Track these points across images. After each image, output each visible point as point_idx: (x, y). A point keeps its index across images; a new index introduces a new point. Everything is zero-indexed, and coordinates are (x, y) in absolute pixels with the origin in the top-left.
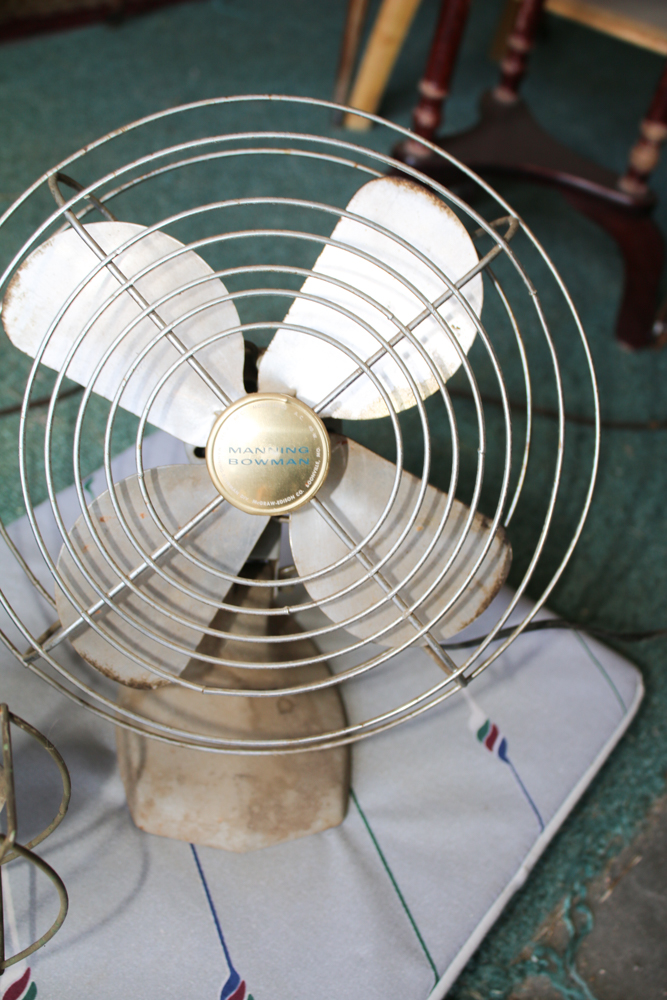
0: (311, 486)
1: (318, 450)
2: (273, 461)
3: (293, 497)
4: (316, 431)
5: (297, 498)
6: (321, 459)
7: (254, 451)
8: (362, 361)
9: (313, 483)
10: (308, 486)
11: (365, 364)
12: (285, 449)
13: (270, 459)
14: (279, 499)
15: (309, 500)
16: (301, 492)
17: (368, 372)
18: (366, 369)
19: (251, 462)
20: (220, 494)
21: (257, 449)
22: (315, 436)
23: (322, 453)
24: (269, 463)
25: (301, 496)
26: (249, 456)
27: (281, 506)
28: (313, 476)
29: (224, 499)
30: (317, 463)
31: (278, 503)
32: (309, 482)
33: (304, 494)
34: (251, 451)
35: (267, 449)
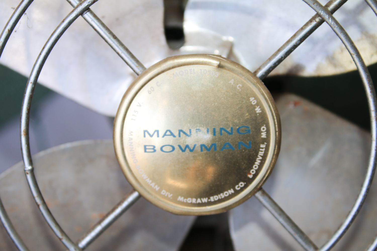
0: (255, 176)
1: (263, 129)
2: (202, 146)
3: (231, 191)
4: (259, 104)
5: (237, 192)
6: (267, 140)
7: (176, 134)
8: (320, 6)
9: (258, 172)
10: (250, 176)
11: (325, 8)
12: (217, 130)
13: (198, 145)
14: (213, 195)
15: (253, 193)
16: (242, 184)
17: (330, 21)
18: (326, 17)
19: (174, 149)
20: (134, 190)
21: (180, 131)
22: (258, 110)
23: (268, 132)
24: (198, 149)
25: (242, 189)
26: (170, 140)
27: (215, 203)
28: (258, 163)
29: (140, 196)
30: (262, 146)
31: (212, 199)
32: (253, 172)
33: (246, 187)
34: (172, 134)
35: (193, 131)
